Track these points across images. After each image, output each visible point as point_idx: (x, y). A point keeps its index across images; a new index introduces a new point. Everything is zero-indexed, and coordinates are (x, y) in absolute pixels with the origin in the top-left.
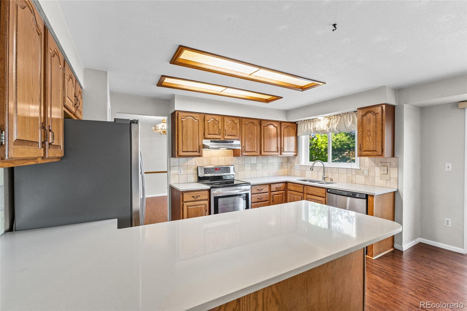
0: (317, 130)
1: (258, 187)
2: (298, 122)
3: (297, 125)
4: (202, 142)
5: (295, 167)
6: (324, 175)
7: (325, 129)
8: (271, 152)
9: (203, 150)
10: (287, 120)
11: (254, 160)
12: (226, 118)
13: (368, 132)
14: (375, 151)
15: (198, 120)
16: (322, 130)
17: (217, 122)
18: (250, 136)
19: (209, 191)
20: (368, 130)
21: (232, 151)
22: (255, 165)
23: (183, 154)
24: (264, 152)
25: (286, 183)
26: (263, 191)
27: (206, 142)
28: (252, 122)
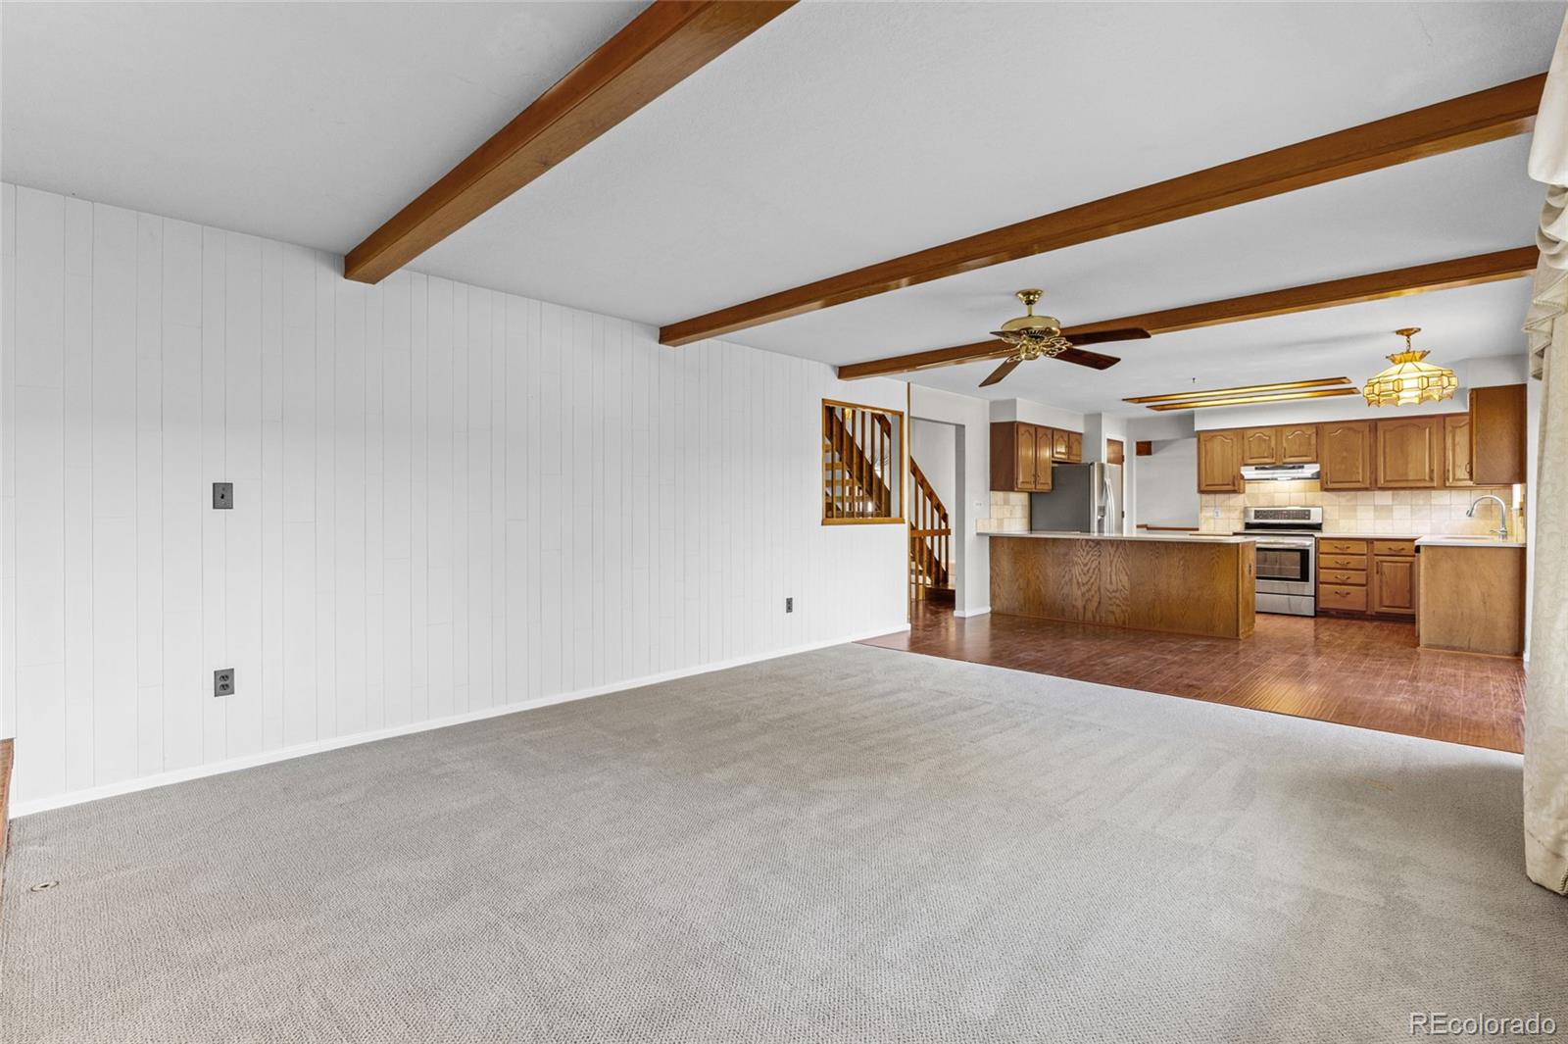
1: (1336, 543)
4: (1239, 470)
9: (1242, 482)
12: (1286, 430)
15: (1232, 440)
17: (1267, 438)
18: (1345, 454)
21: (1319, 483)
22: (1388, 508)
23: (1210, 489)
24: (1387, 481)
26: (1349, 551)
27: (1248, 472)
28: (1349, 429)
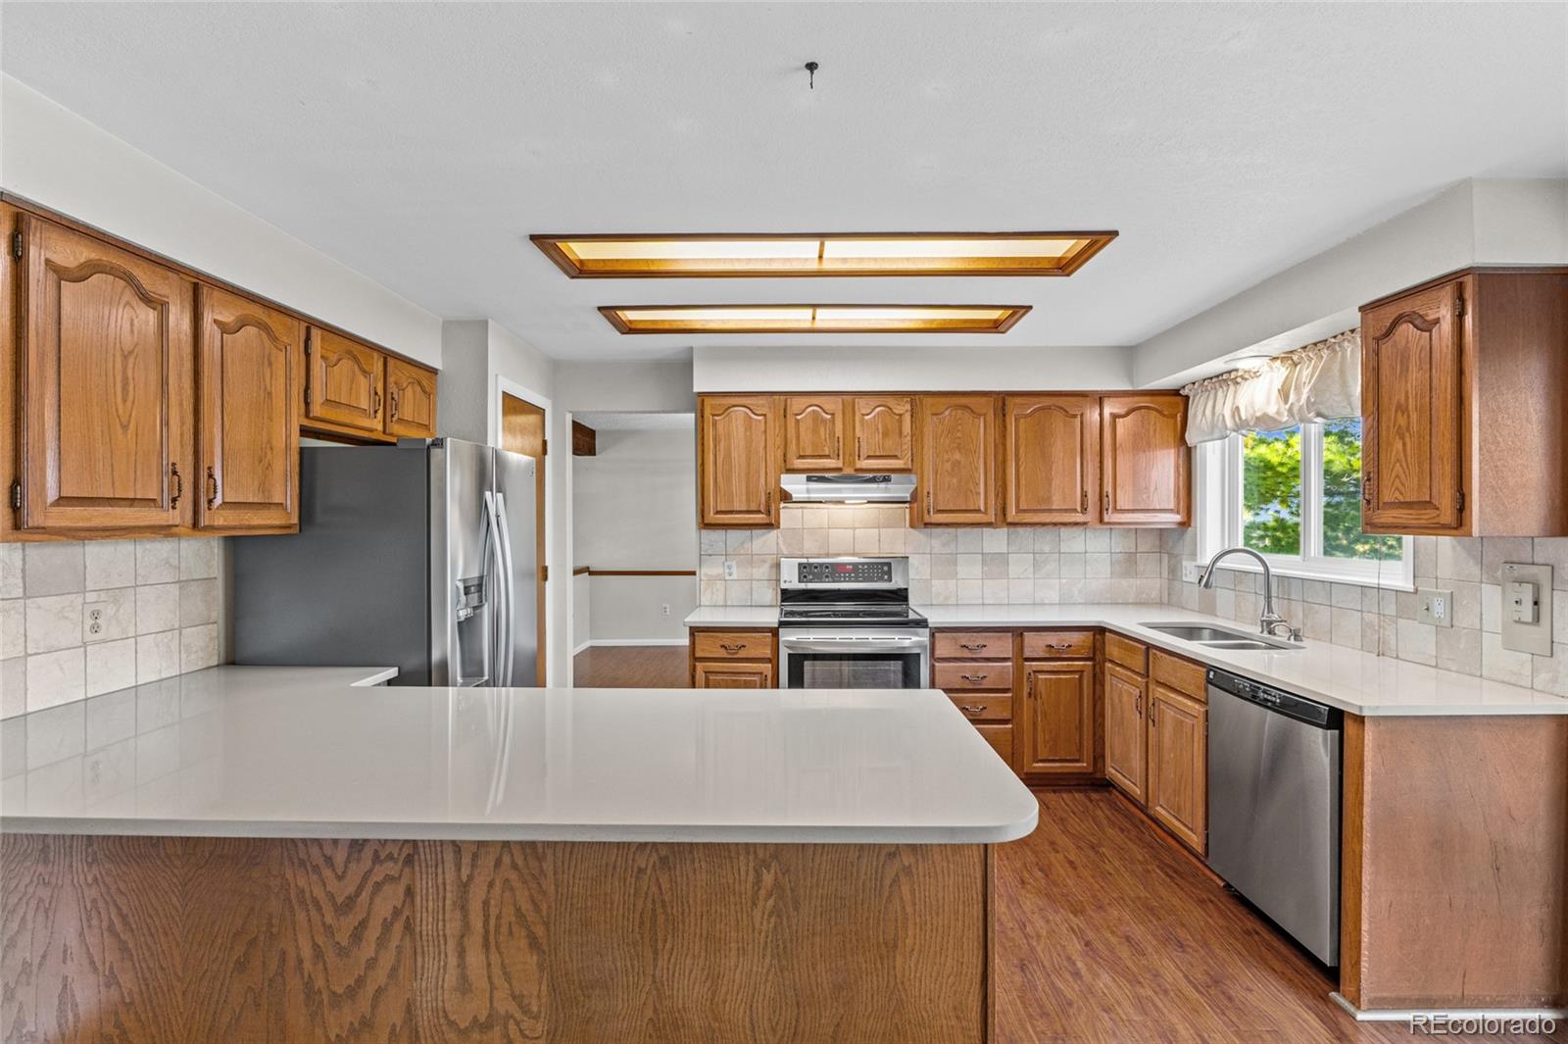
0: (1244, 418)
1: (964, 638)
2: (1184, 387)
3: (1187, 398)
4: (778, 481)
5: (1184, 572)
6: (1270, 610)
7: (1272, 410)
8: (1050, 511)
9: (782, 505)
10: (1132, 383)
11: (996, 540)
12: (860, 402)
13: (1399, 414)
14: (1428, 504)
15: (765, 415)
16: (1258, 414)
17: (829, 417)
18: (957, 456)
19: (774, 632)
20: (1399, 407)
21: (907, 511)
22: (1002, 559)
23: (719, 519)
24: (1019, 511)
25: (1100, 631)
26: (985, 653)
27: (795, 485)
28: (966, 407)
